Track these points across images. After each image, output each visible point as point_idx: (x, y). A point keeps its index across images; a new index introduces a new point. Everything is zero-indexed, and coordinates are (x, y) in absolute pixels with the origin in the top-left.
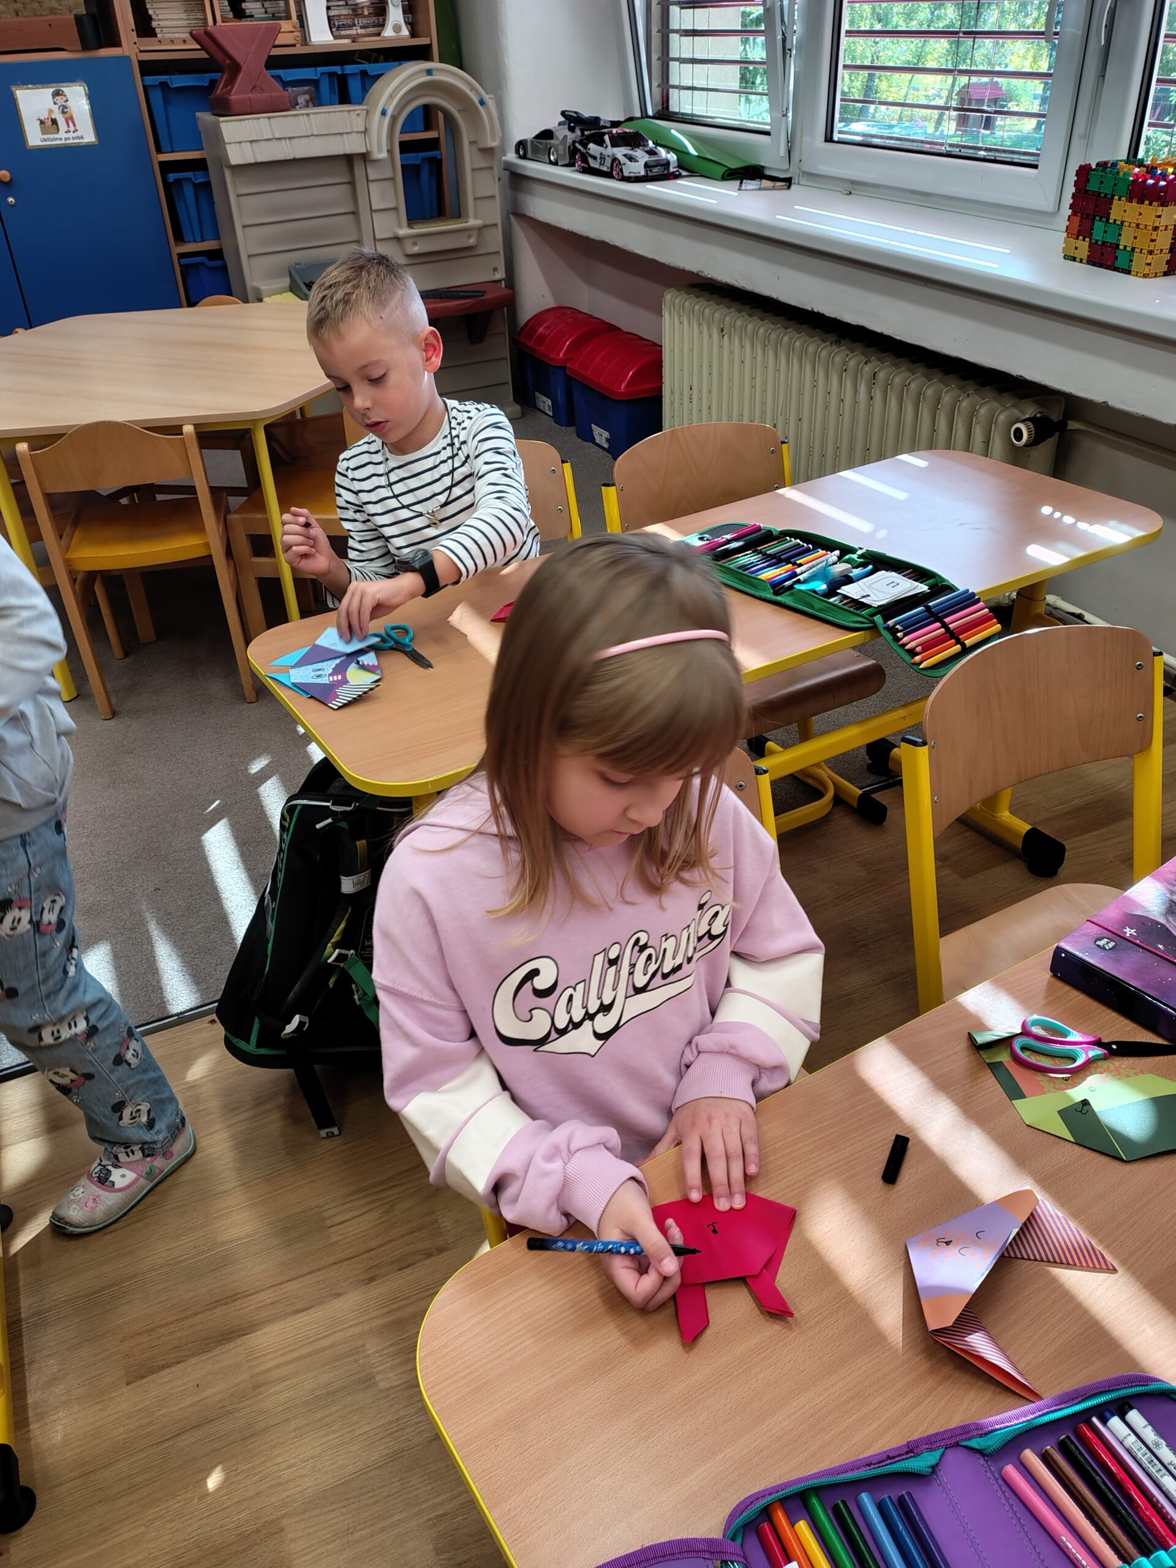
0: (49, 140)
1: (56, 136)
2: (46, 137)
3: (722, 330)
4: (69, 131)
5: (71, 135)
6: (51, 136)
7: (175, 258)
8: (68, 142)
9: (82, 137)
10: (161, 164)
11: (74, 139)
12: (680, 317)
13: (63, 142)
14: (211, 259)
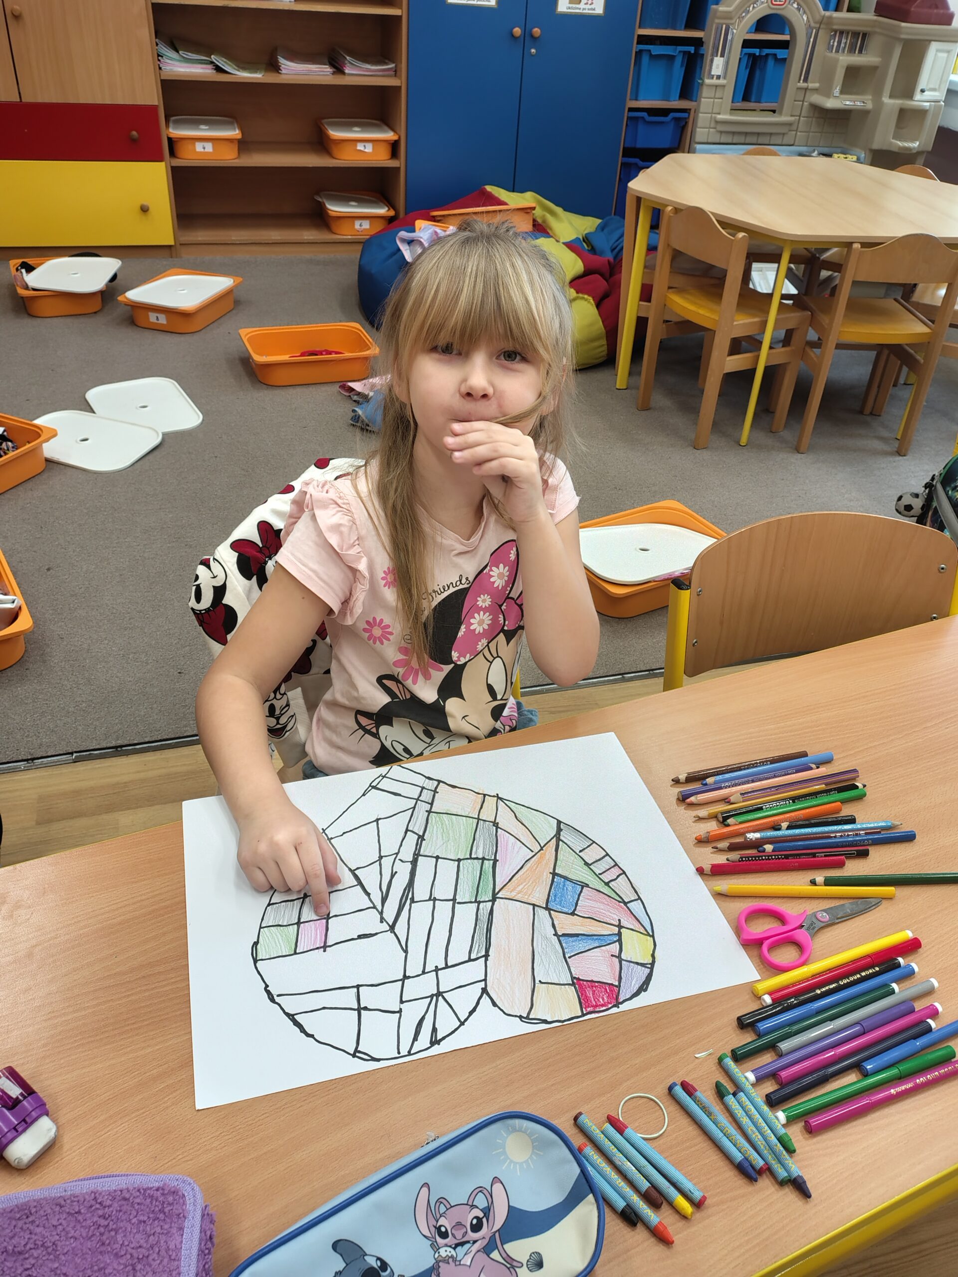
0: (572, 8)
1: (577, 6)
2: (571, 5)
4: (586, 4)
5: (588, 6)
6: (574, 6)
7: (627, 110)
8: (584, 11)
9: (594, 10)
10: (639, 36)
11: (589, 9)
13: (581, 11)
14: (649, 115)
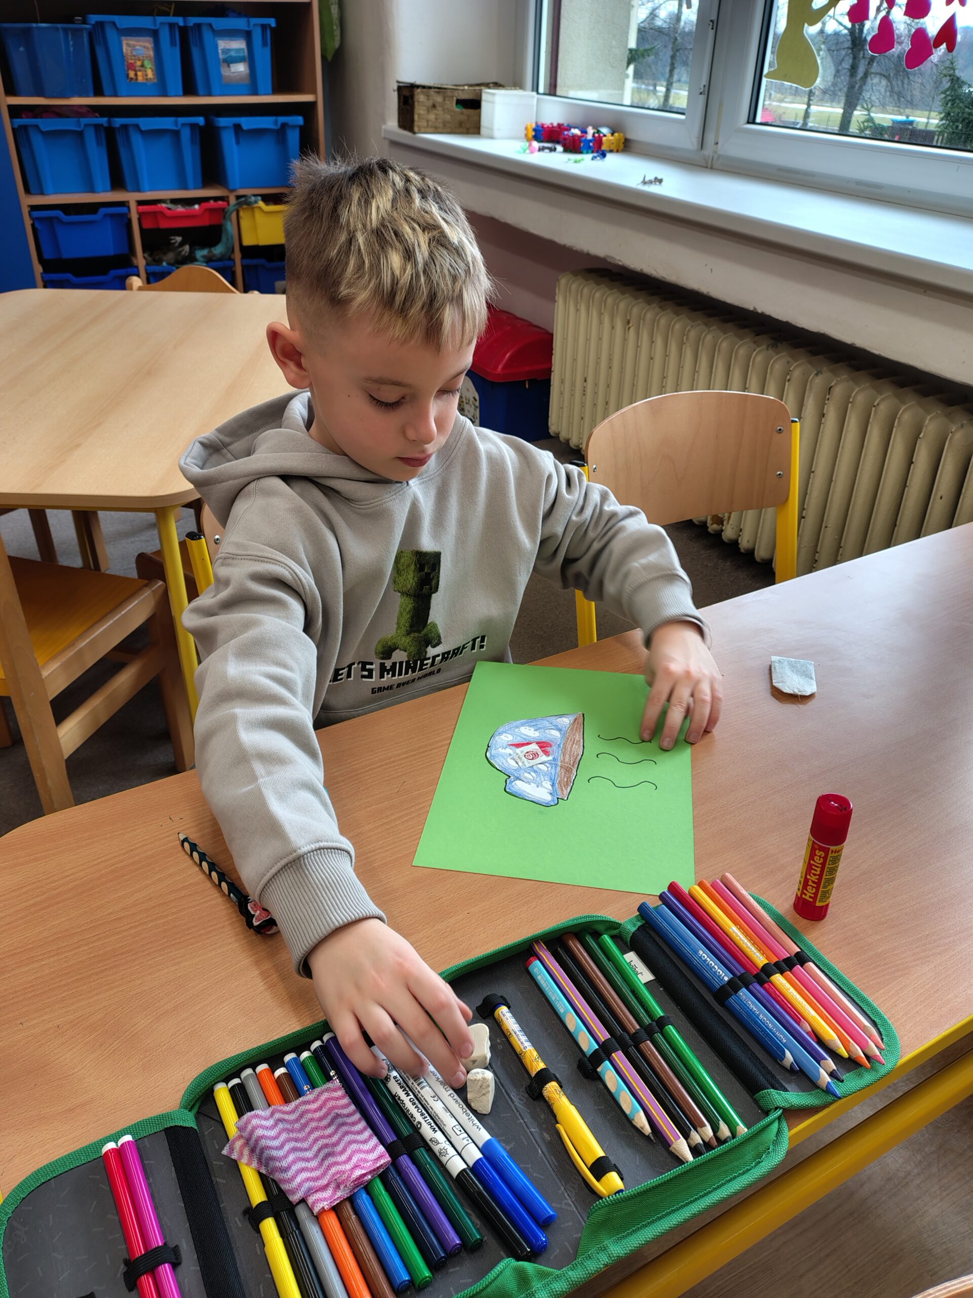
3: (628, 322)
10: (10, 108)
12: (576, 304)
